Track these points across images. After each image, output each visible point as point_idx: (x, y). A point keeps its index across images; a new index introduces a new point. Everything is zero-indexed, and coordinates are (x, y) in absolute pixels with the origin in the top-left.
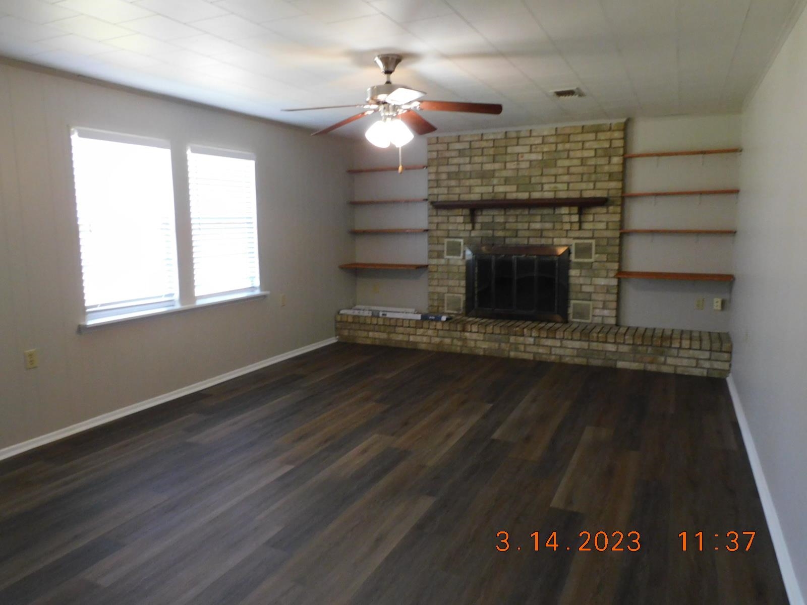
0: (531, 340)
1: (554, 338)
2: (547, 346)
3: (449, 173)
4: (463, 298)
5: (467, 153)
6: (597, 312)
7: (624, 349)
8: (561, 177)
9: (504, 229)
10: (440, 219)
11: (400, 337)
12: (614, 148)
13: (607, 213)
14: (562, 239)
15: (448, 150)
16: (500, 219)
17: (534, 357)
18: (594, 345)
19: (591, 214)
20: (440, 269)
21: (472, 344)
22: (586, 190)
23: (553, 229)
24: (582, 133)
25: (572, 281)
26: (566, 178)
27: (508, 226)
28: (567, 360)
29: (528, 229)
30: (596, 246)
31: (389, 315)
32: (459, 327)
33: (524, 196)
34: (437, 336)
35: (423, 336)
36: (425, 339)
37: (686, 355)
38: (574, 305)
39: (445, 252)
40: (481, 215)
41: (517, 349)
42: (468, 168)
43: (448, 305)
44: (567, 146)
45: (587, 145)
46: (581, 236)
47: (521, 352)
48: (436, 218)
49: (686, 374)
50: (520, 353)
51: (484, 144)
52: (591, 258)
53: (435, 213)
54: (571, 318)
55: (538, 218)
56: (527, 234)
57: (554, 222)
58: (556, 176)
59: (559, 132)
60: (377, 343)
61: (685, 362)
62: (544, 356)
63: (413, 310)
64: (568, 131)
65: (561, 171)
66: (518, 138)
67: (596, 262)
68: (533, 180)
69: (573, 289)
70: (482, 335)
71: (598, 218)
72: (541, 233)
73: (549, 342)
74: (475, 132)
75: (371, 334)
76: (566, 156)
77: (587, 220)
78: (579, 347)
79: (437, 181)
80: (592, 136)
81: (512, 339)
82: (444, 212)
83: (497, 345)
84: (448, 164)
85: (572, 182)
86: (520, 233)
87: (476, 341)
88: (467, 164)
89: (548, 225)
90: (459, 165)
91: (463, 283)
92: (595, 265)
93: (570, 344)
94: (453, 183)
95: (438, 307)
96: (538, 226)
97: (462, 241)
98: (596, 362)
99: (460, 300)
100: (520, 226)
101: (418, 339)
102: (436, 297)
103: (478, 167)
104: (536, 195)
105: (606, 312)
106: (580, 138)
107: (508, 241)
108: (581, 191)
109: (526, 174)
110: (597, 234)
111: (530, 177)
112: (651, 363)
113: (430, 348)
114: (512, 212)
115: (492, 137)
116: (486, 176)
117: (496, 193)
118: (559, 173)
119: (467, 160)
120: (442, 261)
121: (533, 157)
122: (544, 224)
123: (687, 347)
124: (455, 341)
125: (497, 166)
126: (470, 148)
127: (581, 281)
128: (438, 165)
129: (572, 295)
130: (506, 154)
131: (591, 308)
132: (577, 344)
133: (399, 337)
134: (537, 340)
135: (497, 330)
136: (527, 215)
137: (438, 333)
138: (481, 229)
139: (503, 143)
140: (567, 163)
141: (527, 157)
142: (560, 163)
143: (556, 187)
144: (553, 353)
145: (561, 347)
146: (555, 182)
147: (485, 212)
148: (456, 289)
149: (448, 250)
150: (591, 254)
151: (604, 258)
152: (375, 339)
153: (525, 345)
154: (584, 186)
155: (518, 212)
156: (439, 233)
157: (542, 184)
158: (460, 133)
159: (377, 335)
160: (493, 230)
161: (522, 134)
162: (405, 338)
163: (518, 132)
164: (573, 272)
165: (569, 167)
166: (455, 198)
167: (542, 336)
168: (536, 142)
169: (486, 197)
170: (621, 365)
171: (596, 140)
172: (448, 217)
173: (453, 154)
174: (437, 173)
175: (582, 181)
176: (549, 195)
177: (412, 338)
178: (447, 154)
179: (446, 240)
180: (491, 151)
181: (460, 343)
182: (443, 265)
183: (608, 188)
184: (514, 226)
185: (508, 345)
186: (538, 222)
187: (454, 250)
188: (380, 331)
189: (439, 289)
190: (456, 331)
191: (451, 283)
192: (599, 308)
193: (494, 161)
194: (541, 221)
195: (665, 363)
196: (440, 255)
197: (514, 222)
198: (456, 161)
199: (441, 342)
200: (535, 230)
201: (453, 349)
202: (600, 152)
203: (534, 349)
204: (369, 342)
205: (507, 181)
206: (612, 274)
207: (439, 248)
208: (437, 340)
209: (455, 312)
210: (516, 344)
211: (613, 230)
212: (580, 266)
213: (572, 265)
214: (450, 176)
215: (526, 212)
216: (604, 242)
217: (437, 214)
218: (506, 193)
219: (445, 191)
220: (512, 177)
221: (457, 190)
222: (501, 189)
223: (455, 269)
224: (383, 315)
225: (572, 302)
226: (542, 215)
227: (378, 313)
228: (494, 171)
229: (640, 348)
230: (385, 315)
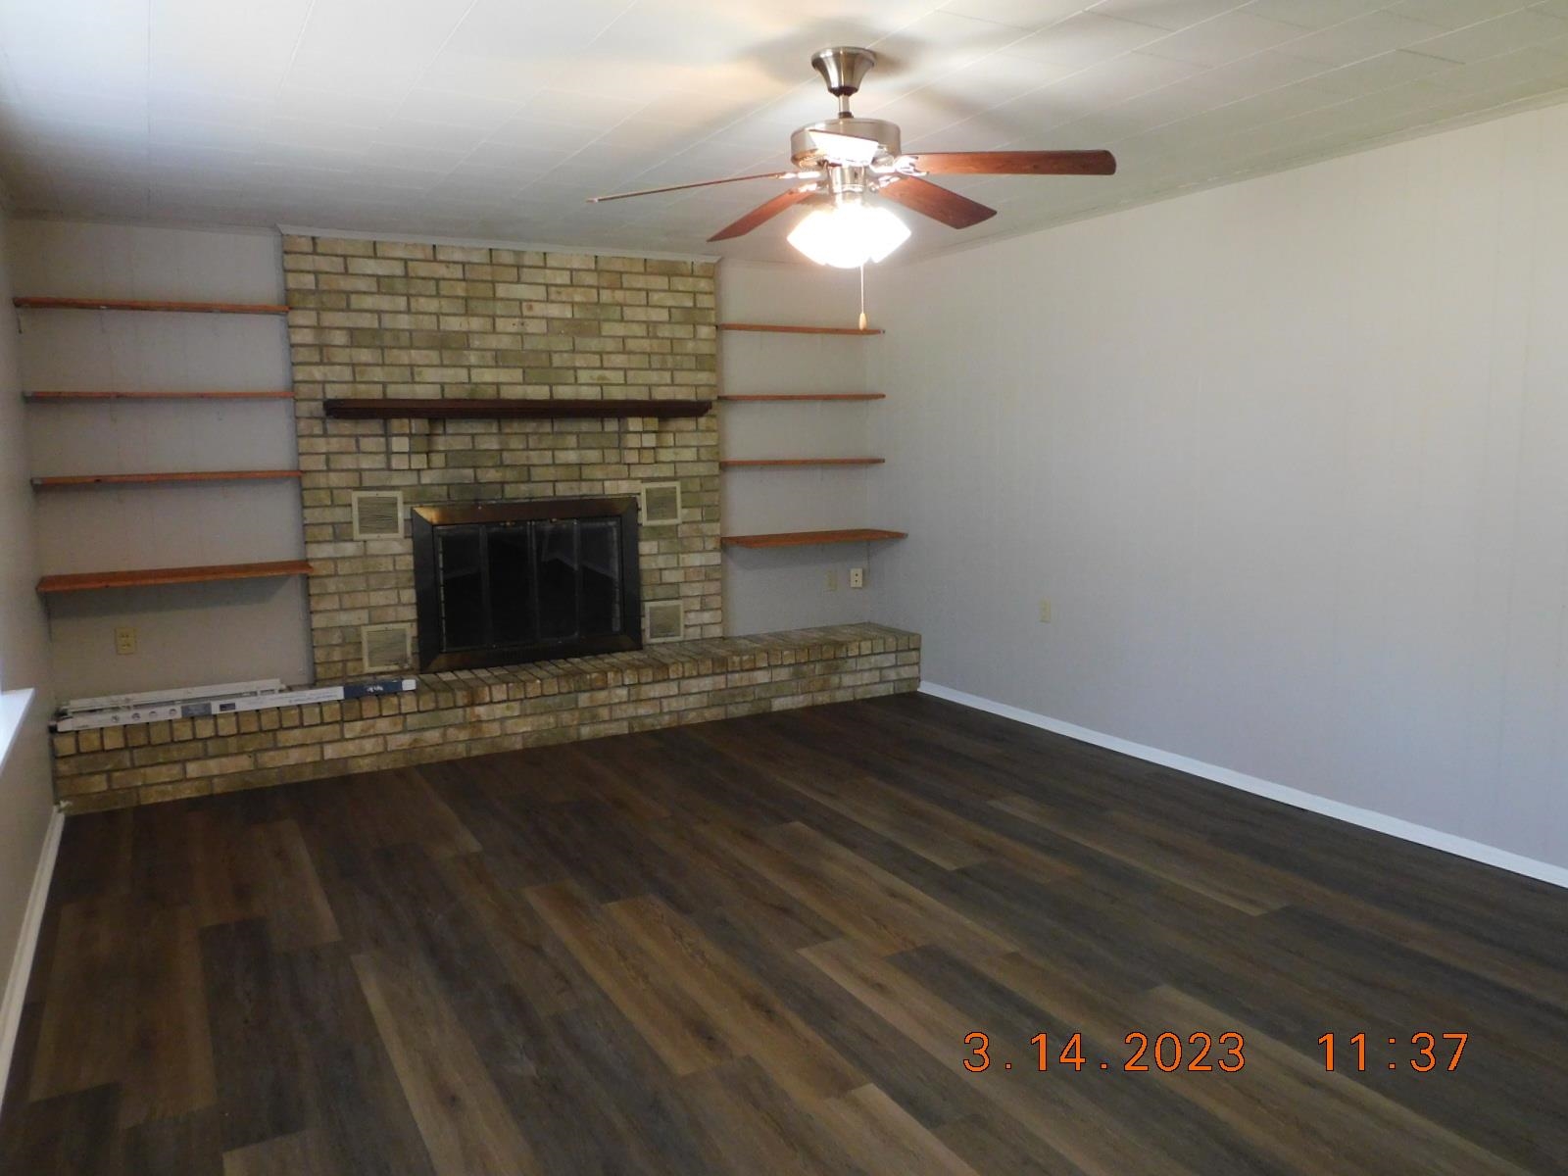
0: (623, 693)
1: (668, 680)
2: (654, 698)
3: (352, 331)
4: (411, 631)
5: (400, 285)
6: (693, 618)
7: (783, 674)
8: (613, 357)
9: (501, 465)
10: (335, 444)
11: (294, 757)
12: (700, 309)
13: (697, 430)
14: (620, 482)
15: (346, 273)
16: (491, 443)
17: (631, 727)
18: (736, 679)
19: (667, 432)
20: (344, 568)
21: (494, 730)
22: (660, 385)
23: (603, 463)
24: (645, 273)
25: (645, 564)
26: (619, 360)
27: (508, 458)
28: (692, 718)
29: (554, 464)
30: (682, 493)
31: (242, 705)
32: (461, 698)
33: (539, 393)
34: (404, 731)
35: (363, 737)
36: (369, 746)
37: (867, 666)
38: (653, 610)
39: (356, 525)
40: (445, 433)
41: (595, 719)
42: (404, 322)
43: (371, 654)
44: (619, 295)
45: (655, 298)
46: (656, 475)
47: (604, 722)
48: (322, 441)
49: (869, 696)
50: (602, 727)
51: (442, 271)
52: (676, 517)
53: (318, 430)
54: (647, 638)
55: (572, 441)
56: (551, 473)
57: (603, 448)
58: (600, 354)
59: (602, 265)
60: (219, 787)
61: (867, 677)
62: (649, 721)
63: (274, 683)
64: (618, 266)
65: (610, 345)
66: (519, 267)
67: (684, 523)
68: (557, 360)
69: (646, 579)
70: (516, 705)
71: (682, 439)
72: (578, 472)
73: (657, 690)
74: (420, 239)
75: (193, 769)
76: (617, 316)
77: (664, 445)
78: (711, 689)
79: (321, 347)
80: (661, 282)
81: (584, 699)
82: (346, 427)
83: (552, 720)
84: (348, 309)
85: (632, 369)
86: (537, 473)
87: (503, 720)
88: (400, 312)
89: (593, 455)
90: (379, 313)
91: (409, 595)
92: (683, 530)
93: (694, 685)
94: (365, 355)
95: (344, 662)
96: (572, 457)
97: (398, 495)
98: (740, 710)
99: (404, 636)
100: (535, 457)
101: (351, 748)
102: (336, 639)
103: (429, 323)
104: (565, 393)
105: (707, 617)
106: (640, 282)
107: (510, 491)
108: (650, 386)
109: (541, 347)
110: (682, 471)
111: (550, 353)
112: (822, 690)
113: (386, 764)
114: (516, 427)
115: (458, 256)
116: (447, 344)
117: (476, 384)
118: (608, 350)
119: (402, 302)
120: (349, 549)
121: (554, 311)
122: (583, 452)
123: (868, 652)
124: (451, 732)
125: (476, 324)
126: (406, 276)
127: (661, 562)
128: (320, 310)
129: (647, 593)
130: (494, 298)
131: (682, 610)
132: (707, 683)
133: (291, 757)
134: (633, 691)
135: (552, 687)
136: (548, 434)
137: (405, 721)
138: (447, 467)
139: (485, 273)
140: (619, 329)
141: (539, 309)
142: (608, 329)
143: (604, 378)
144: (666, 710)
145: (680, 695)
146: (602, 368)
147: (451, 428)
148: (391, 611)
149: (361, 520)
150: (676, 510)
151: (697, 514)
152: (210, 778)
153: (610, 706)
154: (654, 377)
155: (530, 426)
156: (335, 479)
157: (575, 369)
158: (378, 237)
159: (213, 766)
160: (475, 467)
161: (527, 261)
162: (310, 755)
163: (518, 254)
164: (646, 547)
165: (624, 338)
166: (376, 392)
167: (643, 680)
168: (559, 281)
169: (450, 393)
170: (779, 704)
171: (669, 290)
172: (357, 437)
173: (362, 285)
174: (319, 328)
175: (650, 369)
176: (590, 393)
177: (330, 752)
178: (346, 284)
179: (355, 496)
180: (460, 290)
181: (463, 735)
182: (350, 558)
183: (696, 383)
184: (521, 458)
185: (577, 714)
186: (572, 449)
187: (378, 518)
188: (227, 755)
189: (344, 619)
190: (456, 707)
191: (377, 598)
192: (694, 611)
193: (468, 313)
194: (579, 447)
195: (839, 687)
196: (341, 533)
197: (523, 450)
198: (368, 302)
199: (415, 740)
200: (568, 465)
201: (447, 753)
202: (677, 315)
203: (630, 711)
204: (187, 792)
205: (500, 359)
206: (711, 544)
207: (339, 515)
208: (405, 740)
209: (394, 668)
210: (592, 709)
211: (709, 461)
212: (657, 533)
213: (643, 534)
214: (357, 337)
215: (546, 427)
216: (695, 486)
217: (325, 430)
218: (498, 385)
219: (346, 374)
220: (511, 350)
221: (378, 374)
222: (488, 376)
223: (387, 565)
224: (222, 707)
225: (648, 605)
226: (578, 434)
227: (208, 706)
228: (467, 334)
229: (805, 668)
230: (233, 706)
